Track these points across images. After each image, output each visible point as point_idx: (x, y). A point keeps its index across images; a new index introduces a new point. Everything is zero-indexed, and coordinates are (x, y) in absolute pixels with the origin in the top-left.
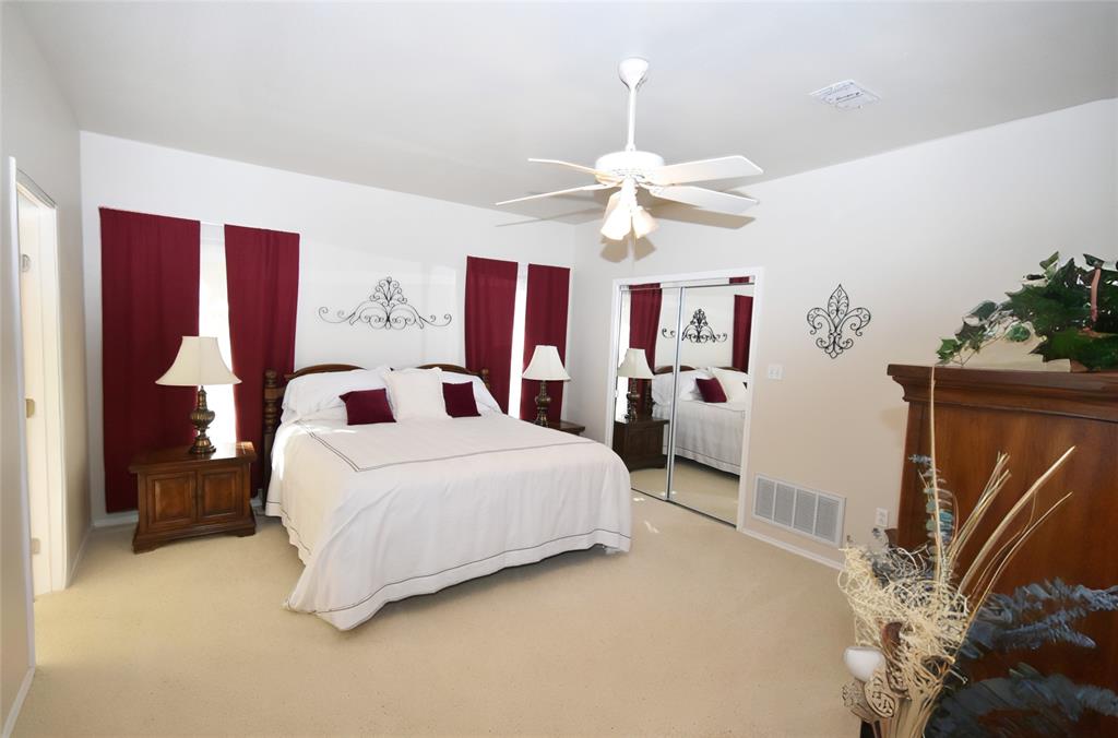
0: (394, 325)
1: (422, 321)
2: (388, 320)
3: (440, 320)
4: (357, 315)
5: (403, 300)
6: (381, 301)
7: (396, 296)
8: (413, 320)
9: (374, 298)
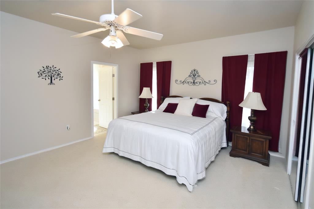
0: (196, 84)
1: (205, 83)
2: (194, 83)
3: (212, 82)
4: (185, 82)
5: (199, 76)
6: (192, 77)
7: (197, 75)
8: (202, 83)
9: (190, 76)
